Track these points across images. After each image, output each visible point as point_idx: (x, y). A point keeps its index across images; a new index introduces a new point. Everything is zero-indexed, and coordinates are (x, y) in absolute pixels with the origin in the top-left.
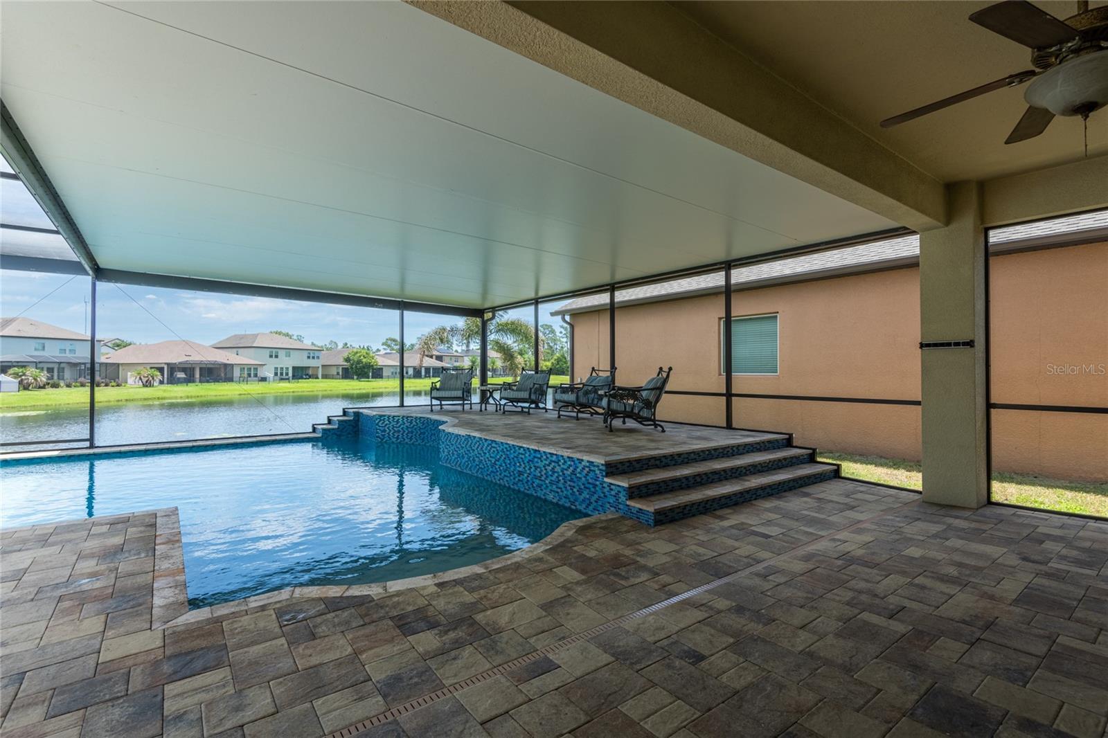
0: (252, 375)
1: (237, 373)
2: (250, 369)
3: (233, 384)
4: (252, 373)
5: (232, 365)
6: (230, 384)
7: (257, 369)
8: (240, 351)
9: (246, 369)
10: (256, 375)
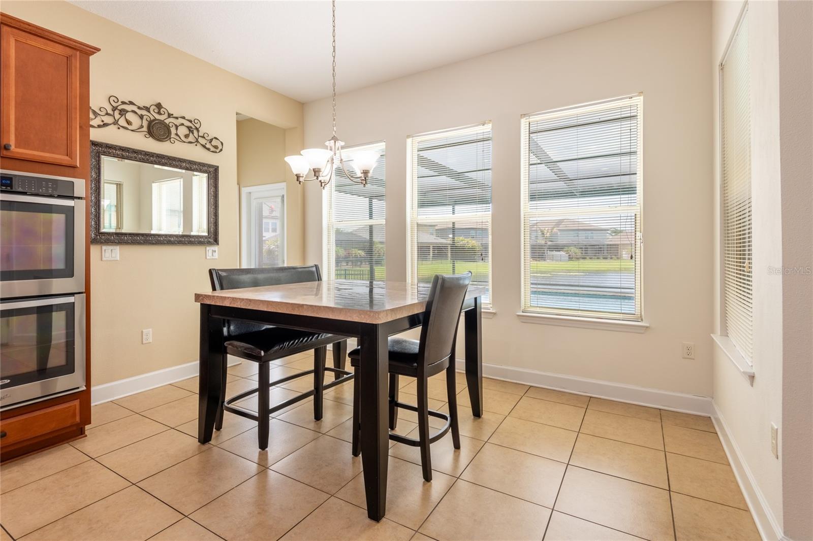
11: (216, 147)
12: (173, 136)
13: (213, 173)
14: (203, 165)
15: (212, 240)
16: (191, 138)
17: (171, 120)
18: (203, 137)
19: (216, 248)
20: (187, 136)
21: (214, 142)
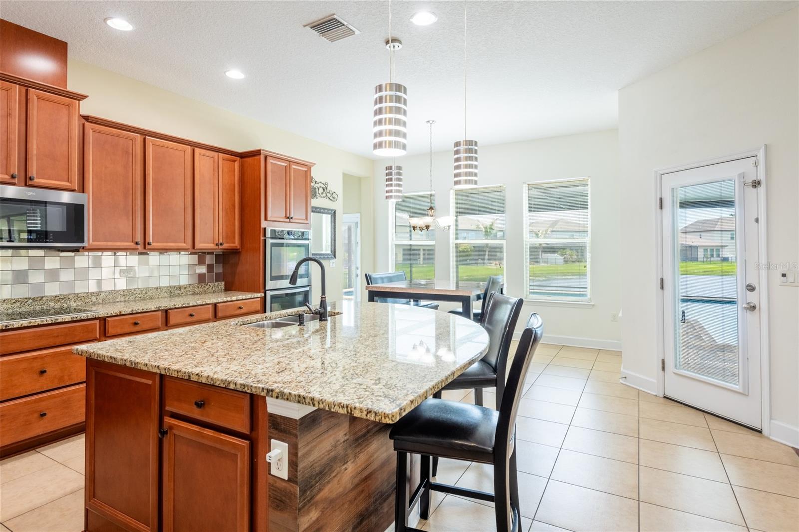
0: (715, 255)
1: (701, 253)
2: (713, 249)
3: (698, 263)
4: (715, 253)
5: (696, 247)
6: (695, 262)
7: (719, 249)
8: (703, 234)
9: (709, 250)
10: (718, 255)
11: (334, 198)
12: (317, 194)
13: (334, 214)
14: (328, 209)
15: (333, 256)
16: (324, 195)
17: (316, 185)
18: (329, 193)
19: (333, 260)
20: (322, 193)
21: (334, 195)
